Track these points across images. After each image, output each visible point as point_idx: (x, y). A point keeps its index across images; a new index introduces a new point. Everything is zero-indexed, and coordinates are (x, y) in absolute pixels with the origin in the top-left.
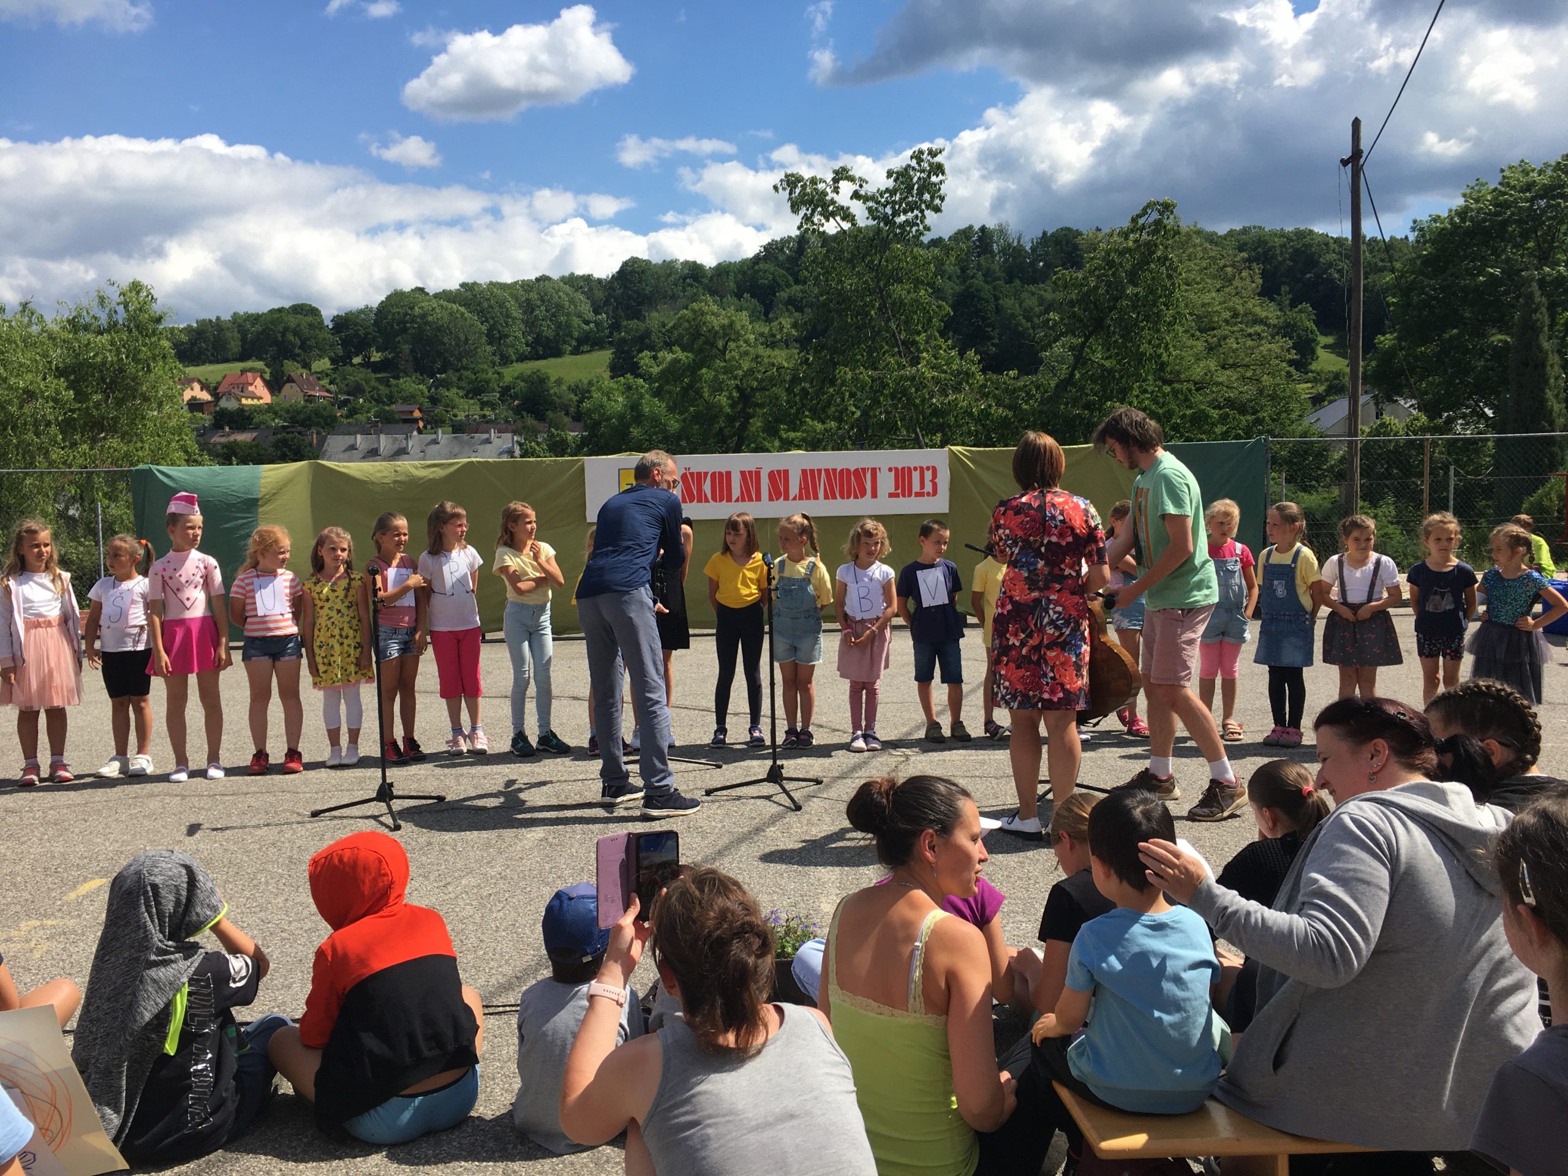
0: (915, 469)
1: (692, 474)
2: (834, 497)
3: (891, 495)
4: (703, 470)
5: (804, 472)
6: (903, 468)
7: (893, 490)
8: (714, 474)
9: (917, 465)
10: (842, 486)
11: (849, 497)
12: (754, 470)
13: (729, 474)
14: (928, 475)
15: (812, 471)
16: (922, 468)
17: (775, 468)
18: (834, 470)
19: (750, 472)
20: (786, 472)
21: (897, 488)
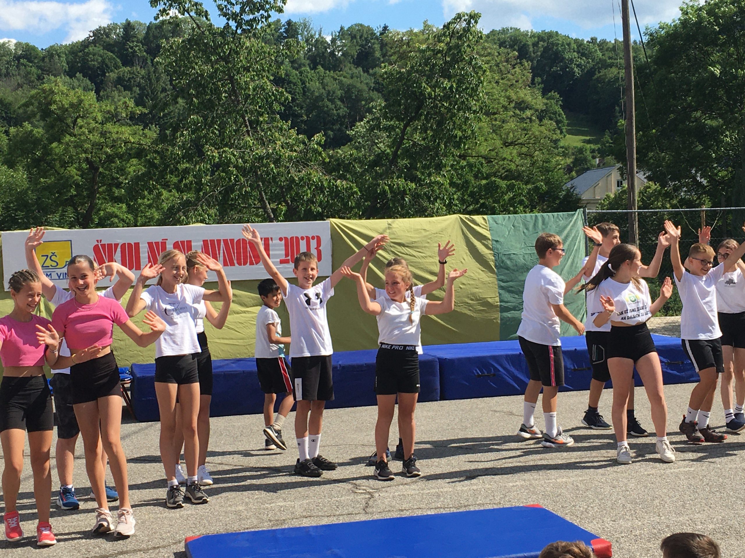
0: (302, 238)
1: (103, 246)
2: (232, 264)
3: (282, 262)
4: (113, 243)
5: (205, 242)
6: (292, 238)
7: (283, 258)
8: (124, 244)
9: (304, 235)
10: (239, 253)
11: (245, 264)
12: (160, 240)
13: (137, 245)
14: (313, 244)
15: (212, 241)
16: (307, 238)
17: (180, 239)
18: (232, 241)
19: (157, 243)
20: (189, 242)
21: (287, 255)
